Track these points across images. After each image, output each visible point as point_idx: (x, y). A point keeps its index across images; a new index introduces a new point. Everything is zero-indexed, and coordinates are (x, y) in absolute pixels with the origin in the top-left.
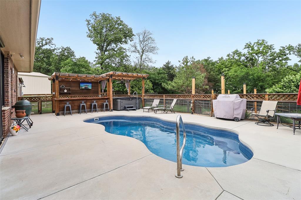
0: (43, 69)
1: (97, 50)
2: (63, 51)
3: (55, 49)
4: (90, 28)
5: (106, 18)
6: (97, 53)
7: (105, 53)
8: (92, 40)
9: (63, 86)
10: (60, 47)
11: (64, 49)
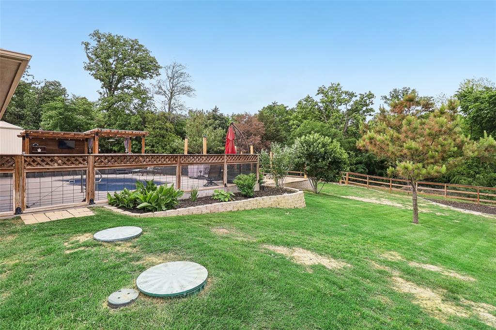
0: (11, 114)
1: (102, 88)
2: (46, 86)
3: (33, 83)
4: (90, 55)
5: (113, 41)
6: (101, 93)
7: (114, 93)
8: (92, 73)
9: (36, 145)
10: (42, 80)
11: (49, 84)
